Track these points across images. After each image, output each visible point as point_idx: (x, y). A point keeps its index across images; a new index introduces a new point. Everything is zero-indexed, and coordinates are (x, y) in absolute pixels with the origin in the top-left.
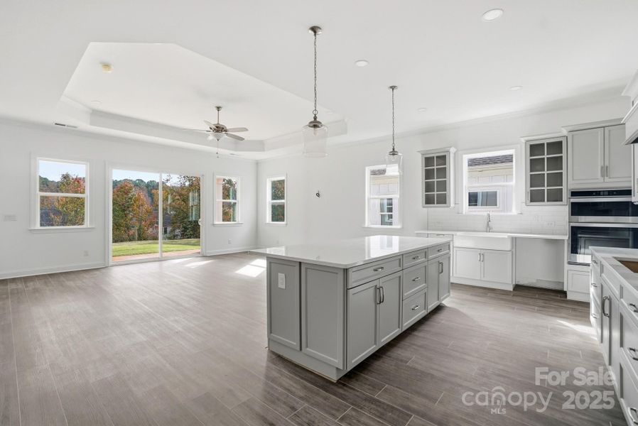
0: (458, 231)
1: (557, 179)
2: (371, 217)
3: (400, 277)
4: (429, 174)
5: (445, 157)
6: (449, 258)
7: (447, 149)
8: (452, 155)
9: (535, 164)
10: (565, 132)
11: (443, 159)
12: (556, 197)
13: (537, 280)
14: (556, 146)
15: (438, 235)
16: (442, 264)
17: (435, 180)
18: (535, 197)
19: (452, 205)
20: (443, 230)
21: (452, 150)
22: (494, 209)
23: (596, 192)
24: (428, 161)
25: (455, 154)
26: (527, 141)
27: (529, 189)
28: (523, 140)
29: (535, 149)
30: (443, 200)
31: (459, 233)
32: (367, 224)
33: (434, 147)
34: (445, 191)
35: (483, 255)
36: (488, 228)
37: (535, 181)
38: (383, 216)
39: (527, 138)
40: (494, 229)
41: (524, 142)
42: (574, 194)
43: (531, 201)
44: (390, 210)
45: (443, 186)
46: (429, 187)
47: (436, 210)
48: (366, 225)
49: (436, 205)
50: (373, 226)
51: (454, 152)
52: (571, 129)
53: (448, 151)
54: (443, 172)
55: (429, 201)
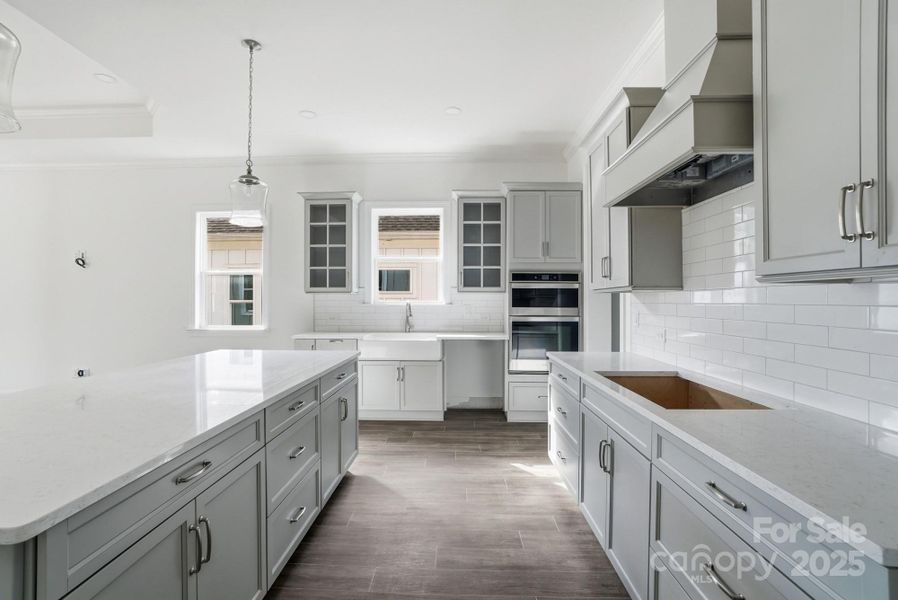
0: (363, 331)
1: (494, 255)
2: (209, 309)
3: (258, 466)
4: (316, 235)
5: (343, 207)
6: (356, 386)
7: (349, 195)
8: (355, 206)
9: (469, 233)
10: (505, 191)
11: (339, 211)
12: (493, 280)
13: (471, 398)
14: (494, 210)
15: (332, 341)
16: (345, 401)
17: (328, 246)
18: (470, 280)
19: (355, 289)
20: (339, 331)
21: (356, 198)
22: (406, 296)
23: (537, 275)
24: (316, 212)
25: (359, 204)
26: (461, 198)
27: (462, 268)
28: (455, 195)
29: (470, 210)
30: (340, 281)
31: (367, 336)
32: (199, 322)
33: (327, 188)
34: (344, 265)
35: (401, 371)
36: (408, 327)
37: (469, 256)
38: (235, 307)
39: (460, 193)
40: (416, 328)
41: (456, 198)
42: (516, 277)
43: (465, 285)
44: (249, 295)
45: (340, 256)
46: (316, 258)
47: (329, 298)
48: (197, 327)
49: (328, 289)
50: (212, 328)
51: (358, 201)
52: (512, 187)
53: (349, 199)
54: (340, 233)
55: (317, 280)
